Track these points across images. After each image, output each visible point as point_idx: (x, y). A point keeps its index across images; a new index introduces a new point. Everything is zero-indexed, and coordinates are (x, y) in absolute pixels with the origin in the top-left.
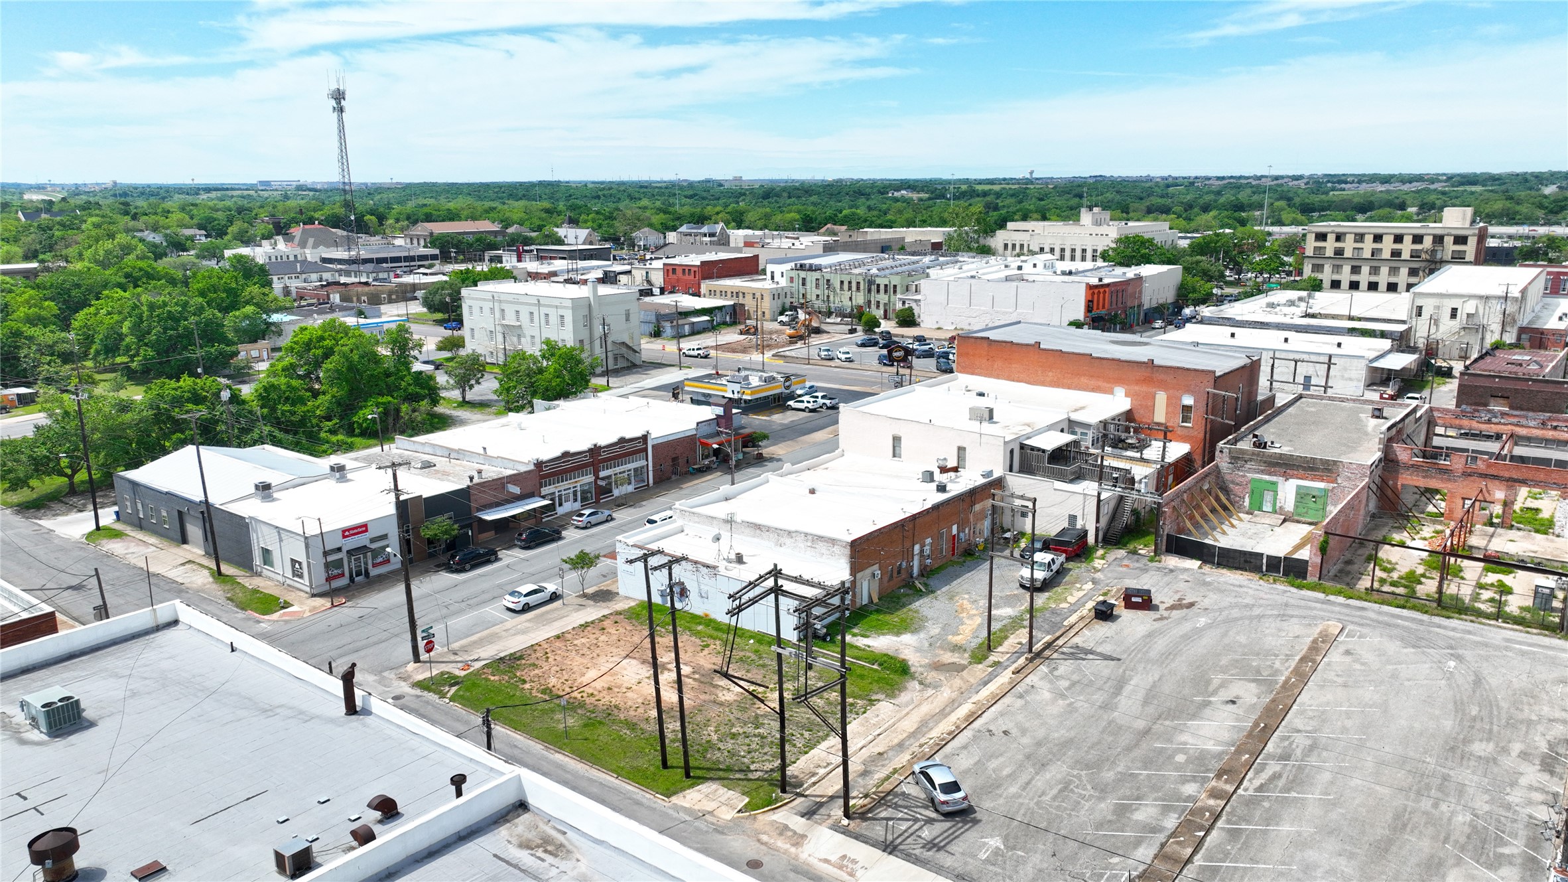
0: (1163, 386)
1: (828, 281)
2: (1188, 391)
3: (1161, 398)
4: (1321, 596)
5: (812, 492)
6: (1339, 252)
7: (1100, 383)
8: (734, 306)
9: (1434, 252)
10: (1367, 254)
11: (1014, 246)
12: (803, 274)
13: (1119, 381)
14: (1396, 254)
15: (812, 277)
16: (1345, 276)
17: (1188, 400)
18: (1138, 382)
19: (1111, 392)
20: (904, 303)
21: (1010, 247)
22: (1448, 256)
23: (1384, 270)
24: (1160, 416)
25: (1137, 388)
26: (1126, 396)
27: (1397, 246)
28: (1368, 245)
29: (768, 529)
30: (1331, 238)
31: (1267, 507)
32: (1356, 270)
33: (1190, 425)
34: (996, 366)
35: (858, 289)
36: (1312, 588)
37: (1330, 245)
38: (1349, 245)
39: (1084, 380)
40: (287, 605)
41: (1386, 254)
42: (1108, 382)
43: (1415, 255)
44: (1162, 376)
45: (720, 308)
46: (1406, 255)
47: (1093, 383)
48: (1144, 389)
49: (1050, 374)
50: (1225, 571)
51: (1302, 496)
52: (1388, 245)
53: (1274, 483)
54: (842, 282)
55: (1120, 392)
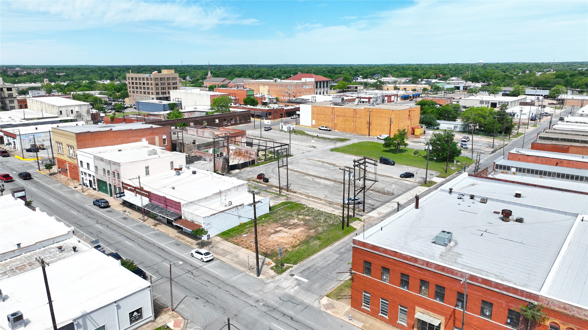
0: (157, 134)
2: (164, 134)
3: (157, 138)
4: (262, 165)
7: (137, 138)
13: (143, 136)
17: (165, 137)
18: (149, 135)
19: (141, 141)
24: (157, 144)
25: (149, 137)
26: (146, 140)
33: (166, 144)
34: (96, 142)
36: (258, 165)
39: (131, 139)
40: (167, 327)
42: (140, 137)
44: (156, 131)
47: (135, 139)
48: (152, 137)
49: (119, 140)
50: (243, 169)
53: (208, 151)
55: (144, 140)
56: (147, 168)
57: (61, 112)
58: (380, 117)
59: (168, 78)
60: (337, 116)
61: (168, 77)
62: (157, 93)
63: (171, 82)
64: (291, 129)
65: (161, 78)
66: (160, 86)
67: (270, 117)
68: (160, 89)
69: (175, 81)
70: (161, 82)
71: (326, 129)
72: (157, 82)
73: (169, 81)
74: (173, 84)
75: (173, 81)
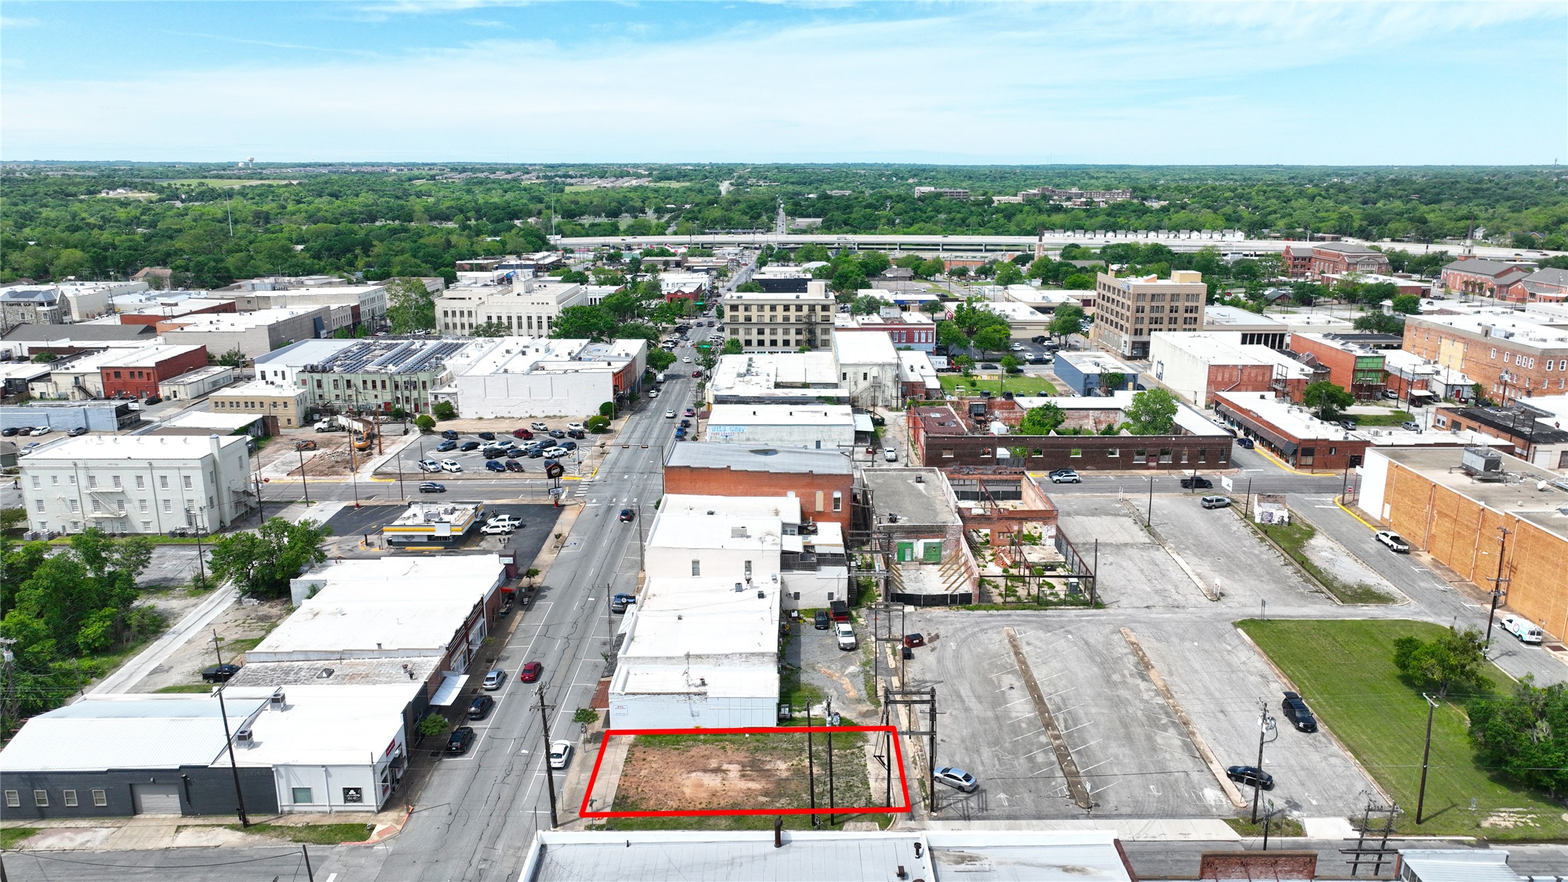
0: (820, 487)
1: (349, 382)
2: (837, 489)
3: (820, 496)
4: (985, 612)
5: (680, 618)
6: (748, 319)
7: (778, 490)
8: (264, 419)
9: (809, 316)
10: (767, 320)
11: (454, 313)
12: (317, 376)
13: (790, 488)
14: (786, 319)
15: (327, 380)
16: (754, 337)
17: (837, 495)
18: (804, 486)
19: (785, 495)
20: (436, 397)
21: (450, 314)
22: (819, 320)
23: (780, 331)
24: (820, 507)
25: (804, 491)
26: (796, 496)
27: (786, 313)
28: (767, 313)
29: (708, 656)
30: (741, 308)
31: (908, 558)
32: (761, 332)
33: (840, 510)
34: (698, 486)
35: (384, 386)
36: (978, 608)
37: (741, 314)
38: (754, 314)
39: (766, 489)
40: (372, 828)
41: (780, 320)
42: (783, 489)
43: (798, 319)
44: (820, 481)
45: (252, 424)
46: (793, 320)
47: (773, 490)
48: (808, 490)
49: (741, 487)
50: (928, 609)
51: (927, 548)
52: (780, 312)
53: (911, 544)
54: (365, 382)
55: (791, 494)
56: (696, 563)
57: (845, 374)
58: (1543, 558)
59: (1173, 295)
60: (1439, 512)
61: (1176, 292)
62: (1136, 330)
63: (1182, 305)
64: (1276, 520)
65: (1153, 296)
66: (1147, 315)
67: (1309, 460)
68: (1146, 321)
69: (1194, 304)
70: (1153, 304)
71: (1391, 543)
72: (1140, 304)
73: (1174, 304)
74: (1186, 311)
75: (1187, 304)
